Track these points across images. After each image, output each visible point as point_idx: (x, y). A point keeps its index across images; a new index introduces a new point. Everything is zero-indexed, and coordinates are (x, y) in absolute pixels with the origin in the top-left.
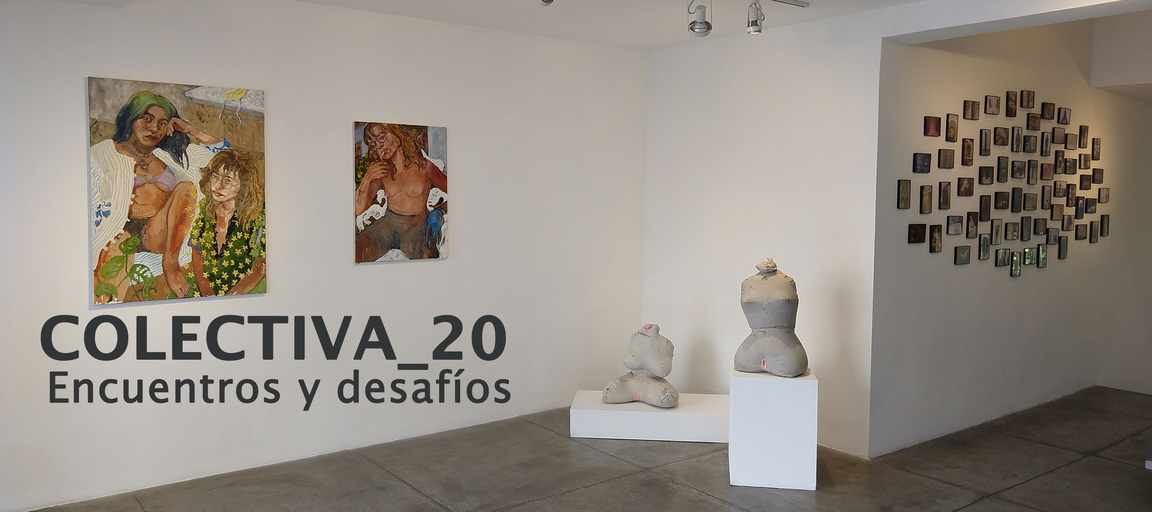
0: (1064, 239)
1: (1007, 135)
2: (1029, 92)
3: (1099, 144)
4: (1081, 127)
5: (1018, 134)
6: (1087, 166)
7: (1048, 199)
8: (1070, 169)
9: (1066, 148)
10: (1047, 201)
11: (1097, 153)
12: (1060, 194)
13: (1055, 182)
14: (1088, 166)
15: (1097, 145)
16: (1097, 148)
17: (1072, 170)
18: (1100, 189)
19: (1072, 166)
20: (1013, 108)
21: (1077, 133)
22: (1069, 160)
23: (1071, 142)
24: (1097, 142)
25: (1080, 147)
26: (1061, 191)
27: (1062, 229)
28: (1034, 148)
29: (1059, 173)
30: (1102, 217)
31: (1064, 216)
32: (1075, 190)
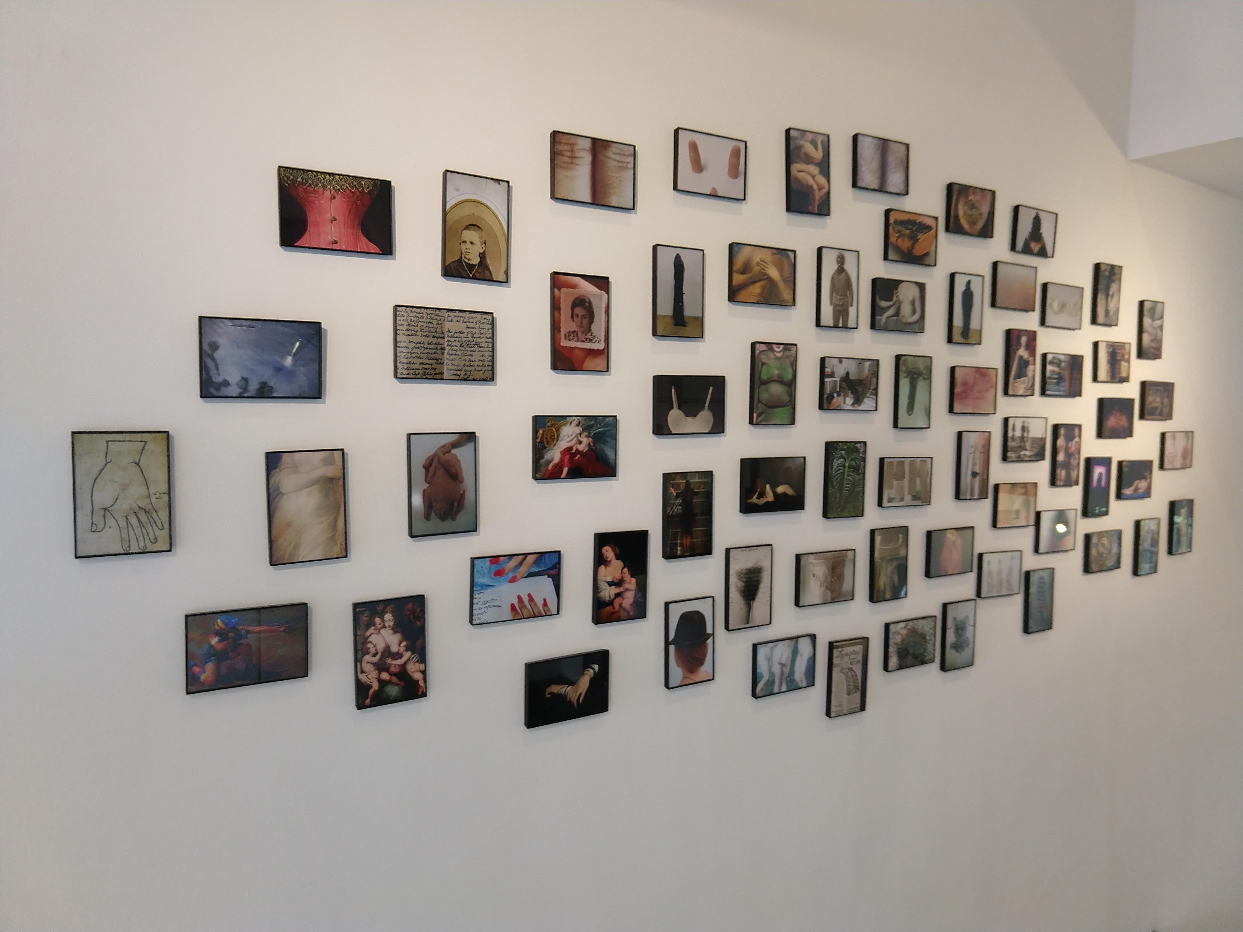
0: (1042, 578)
1: (787, 272)
2: (884, 144)
3: (1157, 315)
4: (1097, 267)
5: (841, 270)
6: (1120, 373)
7: (977, 471)
8: (1058, 384)
9: (1043, 323)
10: (974, 475)
11: (1152, 341)
12: (1024, 452)
13: (1006, 420)
14: (1124, 374)
15: (1153, 319)
16: (1154, 328)
17: (1064, 386)
18: (1163, 435)
19: (1066, 374)
20: (815, 187)
21: (1086, 282)
22: (1054, 358)
23: (1063, 306)
24: (1153, 310)
25: (1094, 320)
26: (1028, 445)
27: (1036, 550)
28: (916, 317)
29: (1020, 393)
30: (1173, 508)
31: (1038, 515)
32: (1077, 439)
